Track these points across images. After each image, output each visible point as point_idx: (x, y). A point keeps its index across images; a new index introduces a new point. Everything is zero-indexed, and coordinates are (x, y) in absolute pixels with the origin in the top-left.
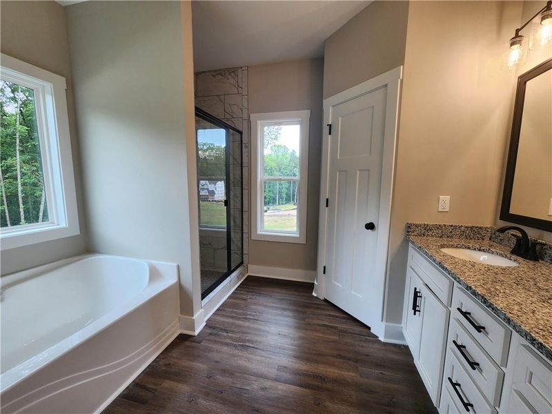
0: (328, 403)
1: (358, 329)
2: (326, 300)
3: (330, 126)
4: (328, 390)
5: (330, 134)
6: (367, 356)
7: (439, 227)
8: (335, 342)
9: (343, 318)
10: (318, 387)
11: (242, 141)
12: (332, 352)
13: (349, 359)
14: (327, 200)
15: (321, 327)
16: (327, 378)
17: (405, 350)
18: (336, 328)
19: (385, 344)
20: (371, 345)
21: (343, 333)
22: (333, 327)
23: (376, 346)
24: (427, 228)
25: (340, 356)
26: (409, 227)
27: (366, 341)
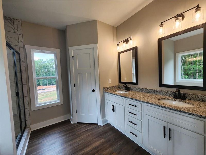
0: (103, 153)
1: (94, 126)
2: (78, 123)
3: (73, 57)
4: (100, 149)
5: (73, 60)
6: (102, 132)
7: (110, 87)
8: (91, 134)
9: (88, 125)
10: (97, 151)
11: (20, 59)
12: (93, 138)
13: (99, 136)
14: (75, 84)
15: (84, 133)
16: (97, 146)
17: (108, 125)
18: (88, 130)
19: (103, 126)
20: (101, 129)
21: (91, 130)
22: (87, 130)
23: (102, 128)
24: (108, 88)
25: (96, 137)
26: (104, 89)
27: (99, 128)
